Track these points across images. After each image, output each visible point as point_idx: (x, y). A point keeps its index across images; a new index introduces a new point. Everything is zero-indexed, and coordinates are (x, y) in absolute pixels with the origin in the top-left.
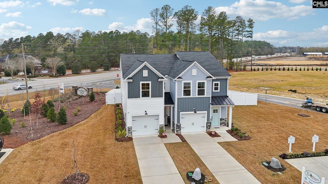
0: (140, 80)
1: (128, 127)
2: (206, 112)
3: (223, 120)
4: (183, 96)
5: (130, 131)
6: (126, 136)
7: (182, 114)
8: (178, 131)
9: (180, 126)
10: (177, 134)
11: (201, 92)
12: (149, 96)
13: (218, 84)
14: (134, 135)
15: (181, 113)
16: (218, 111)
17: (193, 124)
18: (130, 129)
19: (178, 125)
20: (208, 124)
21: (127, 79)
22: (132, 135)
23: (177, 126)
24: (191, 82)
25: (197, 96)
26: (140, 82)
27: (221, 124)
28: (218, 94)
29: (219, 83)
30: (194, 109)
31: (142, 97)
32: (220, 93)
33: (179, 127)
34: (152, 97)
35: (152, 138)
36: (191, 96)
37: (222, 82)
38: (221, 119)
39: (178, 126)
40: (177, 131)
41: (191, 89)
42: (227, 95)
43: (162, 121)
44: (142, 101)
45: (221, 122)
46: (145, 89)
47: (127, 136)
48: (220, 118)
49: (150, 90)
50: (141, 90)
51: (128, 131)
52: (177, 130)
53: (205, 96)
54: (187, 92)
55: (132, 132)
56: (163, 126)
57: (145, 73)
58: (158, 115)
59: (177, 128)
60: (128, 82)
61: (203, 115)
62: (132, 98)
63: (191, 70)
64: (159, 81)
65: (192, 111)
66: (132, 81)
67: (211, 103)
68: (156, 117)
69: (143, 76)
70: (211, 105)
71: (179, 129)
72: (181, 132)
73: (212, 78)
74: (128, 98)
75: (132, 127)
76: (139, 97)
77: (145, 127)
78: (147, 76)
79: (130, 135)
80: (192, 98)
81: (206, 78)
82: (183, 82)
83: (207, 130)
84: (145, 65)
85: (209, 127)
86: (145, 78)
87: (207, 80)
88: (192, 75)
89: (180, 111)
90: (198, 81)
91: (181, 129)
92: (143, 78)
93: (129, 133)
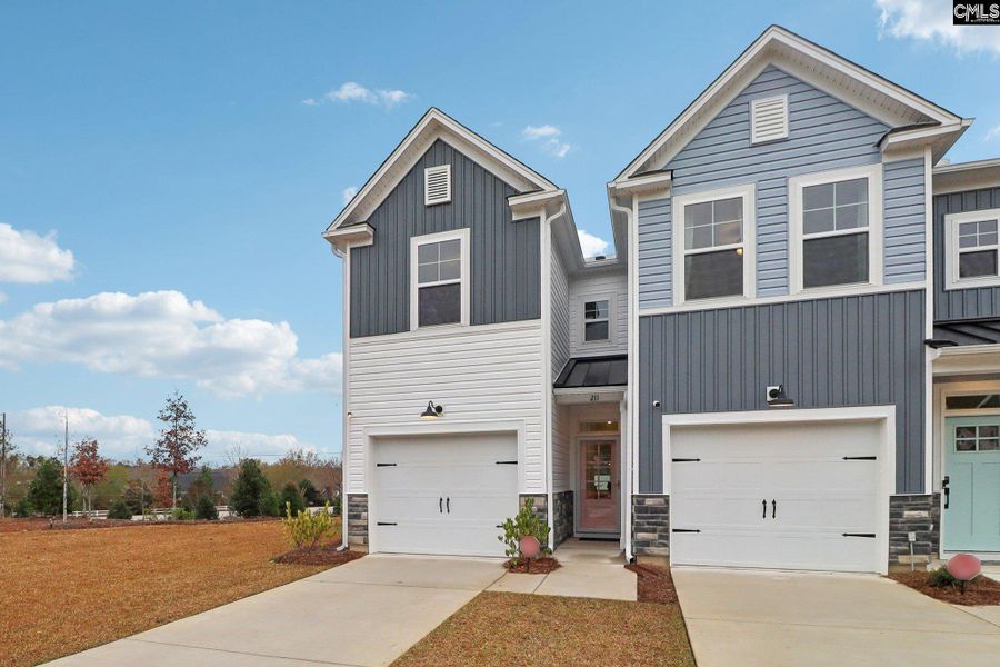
0: (409, 233)
1: (350, 497)
2: (888, 412)
4: (680, 304)
5: (357, 517)
6: (339, 549)
7: (674, 429)
8: (647, 543)
9: (666, 510)
10: (632, 565)
12: (458, 320)
15: (668, 420)
18: (359, 506)
19: (649, 502)
20: (909, 516)
21: (341, 227)
22: (366, 542)
23: (639, 507)
24: (743, 191)
25: (797, 291)
26: (412, 239)
30: (773, 394)
31: (421, 324)
33: (654, 517)
34: (473, 323)
36: (750, 296)
39: (646, 510)
40: (640, 546)
41: (748, 244)
43: (537, 474)
46: (435, 279)
47: (346, 549)
49: (465, 279)
50: (415, 286)
51: (350, 517)
52: (641, 536)
53: (876, 282)
54: (713, 272)
55: (366, 528)
56: (539, 502)
57: (438, 184)
58: (513, 435)
59: (637, 529)
60: (352, 249)
61: (859, 443)
62: (369, 334)
63: (745, 108)
64: (515, 218)
65: (759, 405)
66: (371, 242)
67: (929, 335)
68: (502, 451)
69: (427, 202)
70: (928, 350)
71: (654, 531)
72: (668, 557)
73: (938, 124)
74: (351, 336)
75: (366, 496)
76: (406, 328)
77: (445, 504)
78: (448, 199)
79: (359, 540)
80: (754, 306)
81: (879, 144)
82: (681, 202)
83: (902, 559)
84: (438, 140)
85: (912, 537)
86: (438, 209)
87: (886, 159)
88: (755, 140)
89: (661, 409)
90: (797, 185)
91: (667, 538)
92: (428, 210)
93: (354, 531)
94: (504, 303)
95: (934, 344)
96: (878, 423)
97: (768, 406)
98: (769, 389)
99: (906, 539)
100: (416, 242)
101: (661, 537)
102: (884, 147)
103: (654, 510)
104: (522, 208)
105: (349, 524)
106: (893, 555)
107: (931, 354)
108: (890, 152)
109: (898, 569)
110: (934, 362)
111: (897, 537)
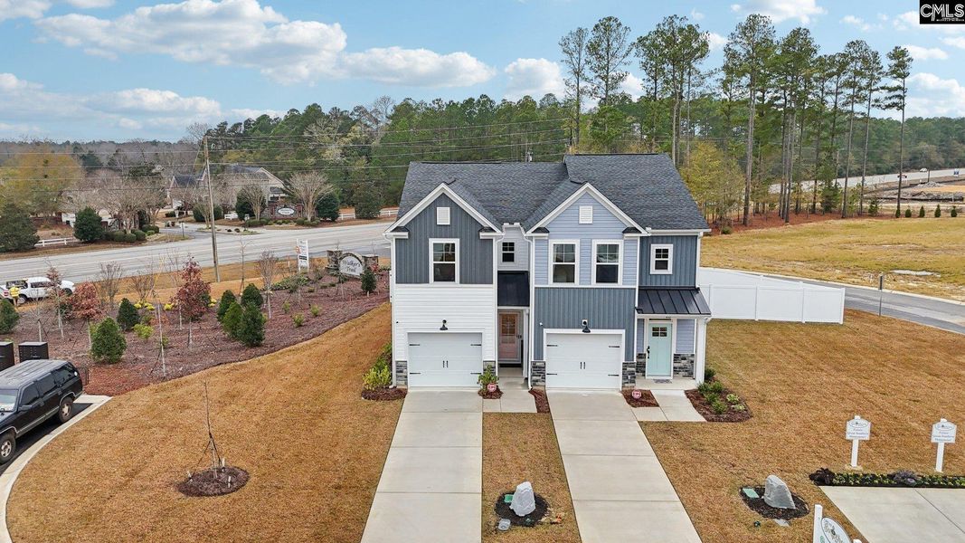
0: (428, 236)
1: (397, 362)
2: (623, 332)
3: (684, 359)
4: (551, 284)
5: (401, 372)
6: (390, 387)
7: (548, 334)
8: (537, 381)
9: (544, 368)
10: (532, 392)
11: (607, 274)
12: (454, 280)
13: (666, 251)
14: (414, 384)
15: (546, 331)
16: (668, 332)
17: (583, 365)
18: (402, 367)
19: (538, 364)
20: (628, 369)
21: (393, 231)
22: (406, 384)
23: (534, 367)
24: (576, 242)
25: (594, 284)
26: (430, 239)
27: (676, 371)
28: (668, 281)
29: (670, 247)
30: (585, 323)
31: (435, 280)
32: (673, 277)
33: (539, 370)
34: (461, 282)
35: (462, 395)
36: (576, 284)
37: (679, 248)
38: (676, 357)
39: (537, 367)
40: (534, 382)
41: (577, 264)
42: (697, 286)
43: (491, 352)
44: (435, 291)
45: (677, 365)
46: (442, 261)
47: (395, 387)
48: (674, 352)
49: (457, 263)
50: (432, 263)
51: (397, 372)
52: (534, 378)
53: (620, 284)
54: (564, 272)
55: (406, 377)
56: (492, 364)
57: (444, 216)
58: (479, 334)
59: (532, 375)
60: (396, 239)
61: (614, 341)
62: (407, 283)
63: (577, 208)
64: (481, 238)
65: (579, 326)
66: (407, 237)
67: (636, 305)
68: (475, 340)
69: (438, 223)
70: (636, 313)
71: (540, 376)
72: (545, 386)
74: (396, 283)
75: (406, 361)
76: (427, 281)
77: (445, 364)
78: (449, 224)
79: (403, 382)
80: (578, 288)
81: (623, 232)
82: (552, 242)
83: (626, 385)
84: (443, 194)
85: (629, 377)
86: (443, 227)
87: (625, 239)
88: (581, 222)
89: (543, 326)
90: (595, 243)
91: (545, 378)
92: (438, 227)
93: (400, 378)
94: (476, 275)
95: (637, 309)
96: (619, 335)
97: (583, 327)
98: (583, 320)
99: (627, 378)
100: (432, 241)
101: (542, 378)
102: (625, 234)
103: (540, 367)
104: (485, 236)
105: (396, 375)
106: (623, 383)
108: (626, 237)
109: (625, 390)
110: (638, 316)
111: (625, 377)
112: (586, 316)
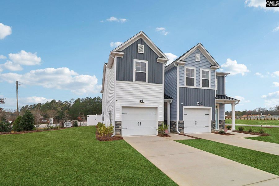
0: (133, 58)
1: (116, 122)
2: (211, 108)
4: (186, 86)
5: (118, 127)
6: (112, 136)
7: (185, 109)
8: (180, 130)
9: (183, 124)
10: (180, 134)
11: (205, 83)
12: (145, 81)
15: (184, 107)
17: (196, 123)
18: (118, 124)
19: (181, 122)
20: (213, 123)
21: (116, 51)
22: (121, 134)
23: (179, 123)
24: (194, 68)
25: (201, 87)
27: (220, 126)
29: (217, 80)
30: (198, 104)
31: (136, 80)
33: (181, 125)
34: (148, 82)
38: (220, 122)
41: (195, 78)
42: (225, 94)
43: (161, 116)
44: (135, 86)
46: (140, 71)
47: (114, 136)
49: (147, 72)
50: (135, 71)
52: (180, 128)
53: (210, 88)
54: (190, 81)
55: (121, 130)
57: (141, 49)
58: (156, 108)
59: (179, 127)
60: (117, 57)
61: (206, 112)
62: (122, 80)
63: (194, 54)
64: (157, 62)
65: (196, 105)
66: (123, 57)
67: (215, 97)
68: (153, 111)
69: (138, 52)
70: (215, 99)
71: (182, 127)
72: (184, 132)
73: (218, 66)
74: (117, 80)
75: (121, 122)
76: (132, 80)
77: (140, 123)
78: (143, 53)
79: (119, 133)
80: (196, 88)
81: (210, 67)
82: (186, 68)
83: (213, 130)
84: (141, 38)
85: (214, 126)
86: (140, 54)
87: (211, 69)
88: (196, 60)
89: (183, 105)
90: (201, 70)
91: (184, 129)
92: (138, 54)
93: (117, 131)
94: (154, 79)
95: (216, 98)
96: (209, 109)
97: (198, 106)
98: (198, 103)
99: (213, 127)
100: (135, 60)
101: (183, 129)
102: (211, 67)
103: (182, 123)
104: (159, 60)
105: (116, 129)
106: (212, 129)
107: (216, 99)
108: (212, 68)
109: (212, 132)
110: (216, 101)
111: (212, 127)
112: (198, 101)
